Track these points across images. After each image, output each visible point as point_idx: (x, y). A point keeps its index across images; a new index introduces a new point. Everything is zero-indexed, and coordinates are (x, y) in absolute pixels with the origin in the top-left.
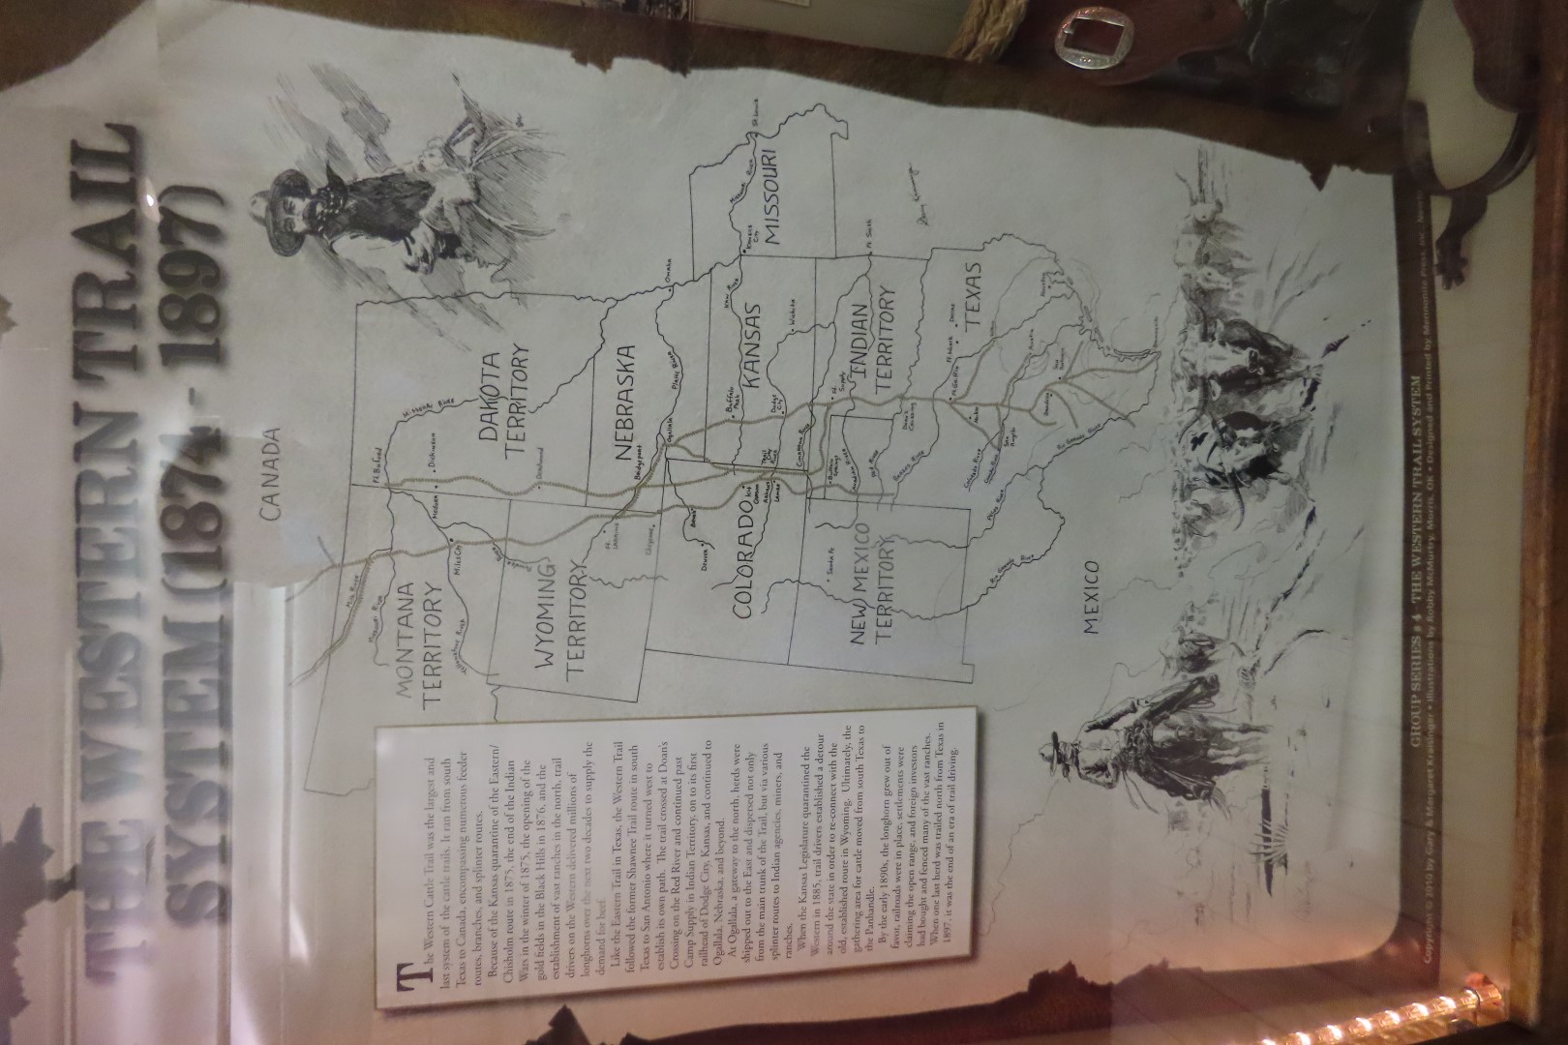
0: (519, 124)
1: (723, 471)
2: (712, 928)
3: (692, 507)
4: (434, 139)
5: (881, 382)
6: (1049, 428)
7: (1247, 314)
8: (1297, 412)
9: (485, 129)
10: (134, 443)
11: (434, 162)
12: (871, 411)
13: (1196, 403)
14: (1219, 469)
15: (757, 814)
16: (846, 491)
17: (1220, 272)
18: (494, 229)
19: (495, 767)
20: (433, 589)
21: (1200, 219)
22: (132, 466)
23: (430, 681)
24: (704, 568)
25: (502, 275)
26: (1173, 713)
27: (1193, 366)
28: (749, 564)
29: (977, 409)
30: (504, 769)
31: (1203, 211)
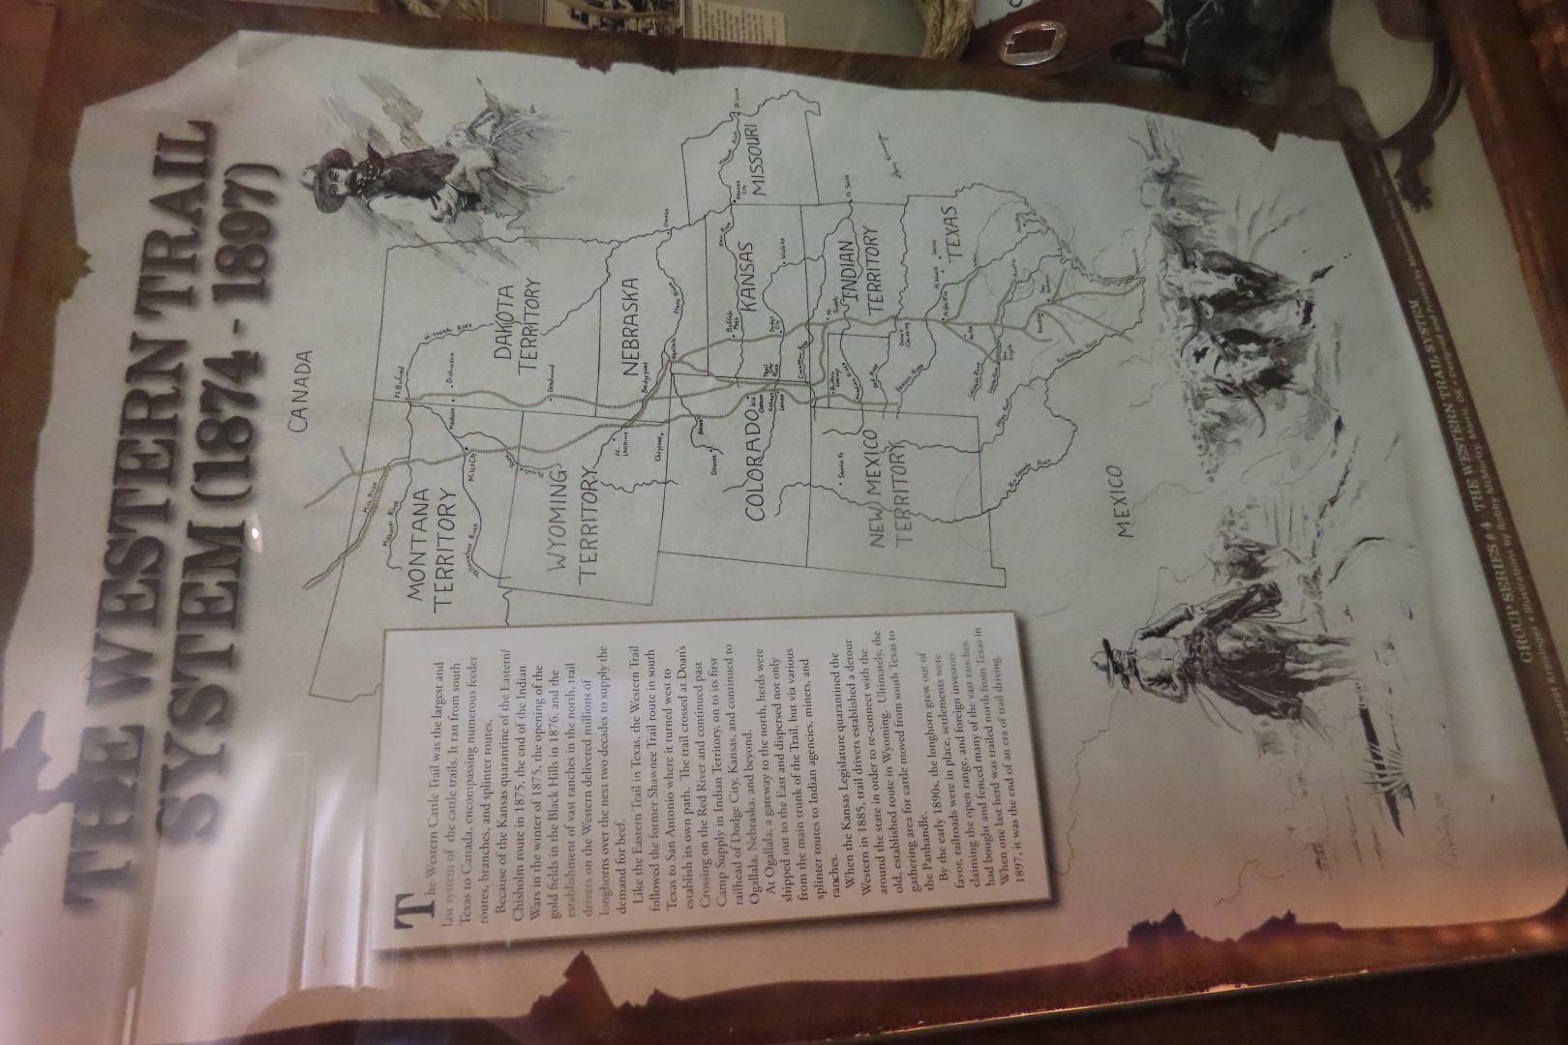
0: (533, 111)
1: (727, 384)
2: (746, 859)
3: (699, 416)
4: (460, 123)
5: (873, 305)
6: (1047, 344)
7: (1224, 245)
8: (1297, 330)
9: (503, 115)
10: (181, 365)
11: (459, 141)
12: (866, 330)
13: (1190, 321)
14: (1229, 380)
15: (787, 726)
16: (849, 400)
17: (1188, 212)
18: (511, 190)
19: (506, 672)
20: (448, 495)
21: (1159, 171)
22: (178, 385)
23: (441, 584)
24: (714, 472)
25: (517, 223)
26: (1235, 622)
27: (1180, 289)
28: (759, 468)
29: (971, 328)
30: (515, 675)
31: (1163, 165)
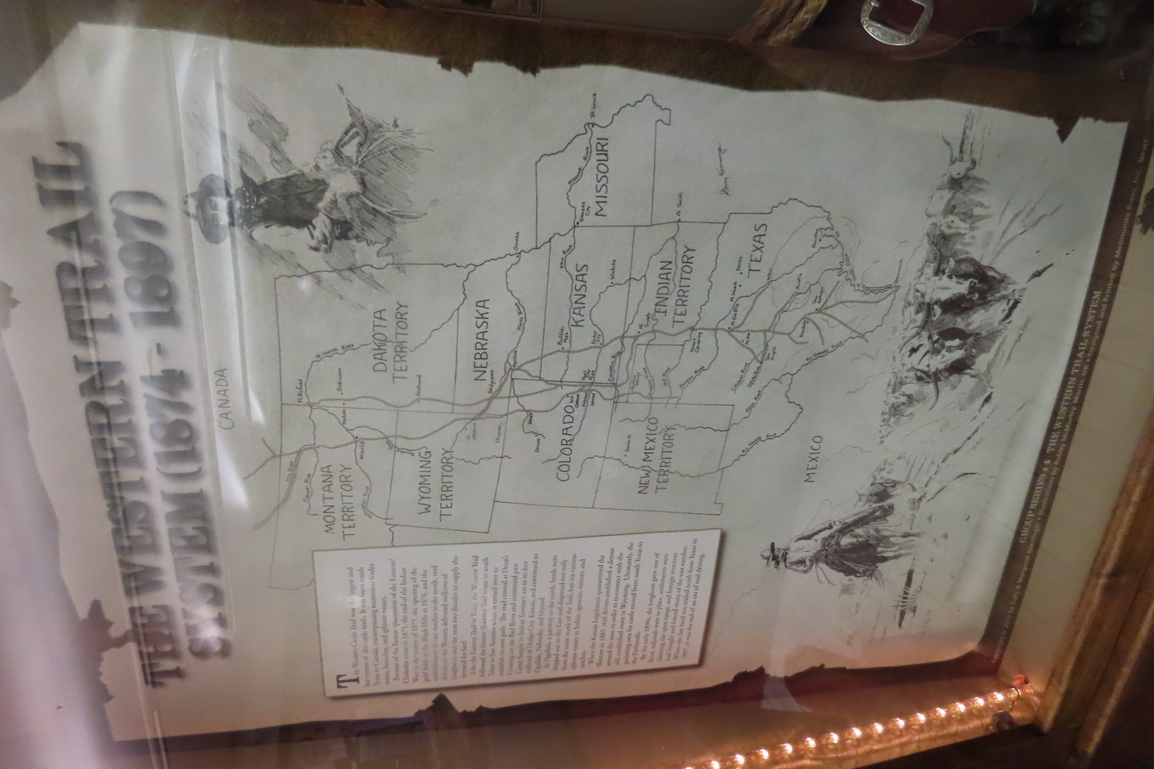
0: (396, 125)
1: (553, 386)
2: (535, 654)
3: (530, 411)
4: (326, 143)
5: (678, 318)
6: (803, 346)
7: (975, 253)
8: (996, 324)
9: (367, 132)
10: (122, 382)
11: (327, 162)
12: (668, 340)
13: (919, 323)
14: (926, 369)
15: (566, 593)
16: (643, 396)
17: (961, 220)
18: (378, 215)
19: (393, 571)
20: (346, 469)
21: (955, 176)
22: (124, 398)
23: (347, 524)
24: (537, 450)
25: (386, 251)
27: (923, 295)
28: (570, 447)
29: (749, 334)
30: (399, 572)
31: (959, 169)
